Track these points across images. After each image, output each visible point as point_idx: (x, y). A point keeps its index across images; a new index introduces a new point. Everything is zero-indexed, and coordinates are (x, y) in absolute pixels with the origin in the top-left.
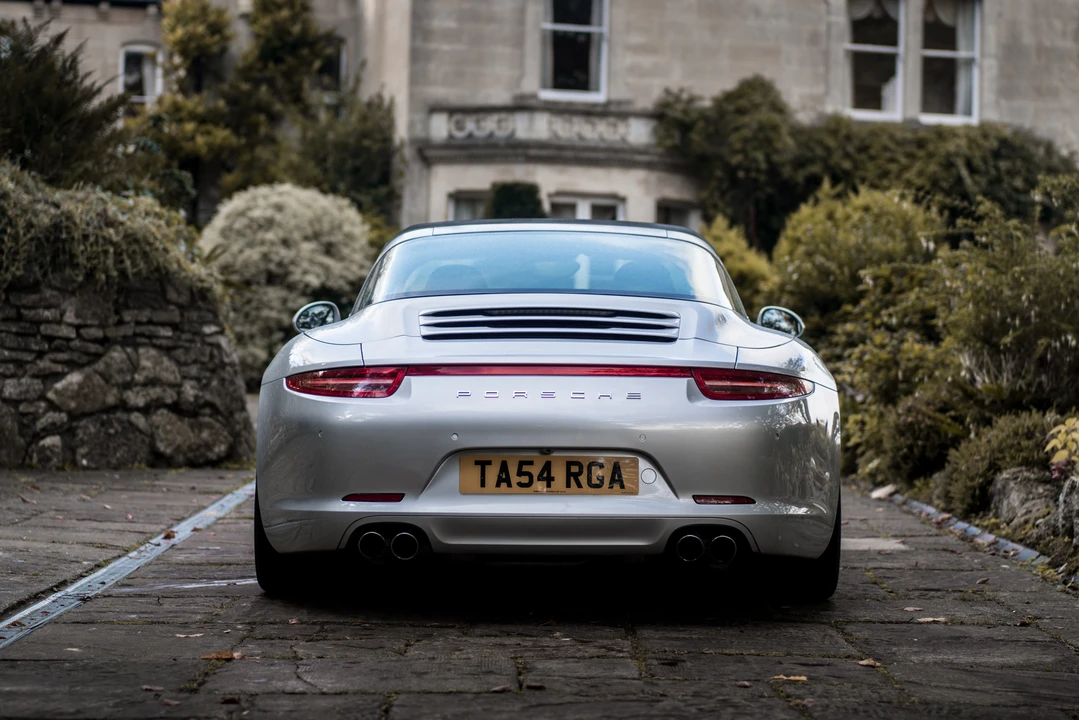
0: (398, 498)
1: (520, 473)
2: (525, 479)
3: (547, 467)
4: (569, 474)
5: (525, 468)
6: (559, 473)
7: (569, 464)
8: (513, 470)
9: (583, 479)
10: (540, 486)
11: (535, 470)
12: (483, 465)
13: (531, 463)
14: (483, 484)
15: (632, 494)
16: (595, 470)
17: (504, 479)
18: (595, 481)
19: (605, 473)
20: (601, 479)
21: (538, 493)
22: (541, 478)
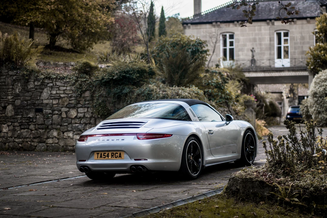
1: (104, 155)
2: (104, 157)
3: (108, 154)
4: (112, 155)
5: (105, 154)
6: (110, 155)
7: (112, 153)
8: (103, 155)
9: (114, 156)
10: (107, 158)
11: (106, 155)
12: (98, 154)
13: (105, 153)
14: (98, 158)
15: (122, 159)
16: (116, 154)
17: (101, 157)
18: (116, 157)
19: (118, 155)
20: (117, 156)
21: (106, 159)
22: (107, 156)
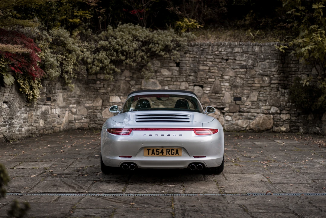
0: (131, 157)
1: (157, 152)
2: (158, 153)
3: (162, 150)
4: (167, 152)
5: (158, 151)
6: (165, 152)
7: (167, 150)
8: (155, 151)
9: (170, 153)
10: (161, 154)
11: (160, 151)
12: (149, 150)
13: (159, 149)
14: (149, 154)
15: (180, 156)
16: (173, 151)
17: (153, 153)
18: (172, 153)
19: (175, 151)
20: (174, 153)
21: (160, 156)
22: (161, 153)
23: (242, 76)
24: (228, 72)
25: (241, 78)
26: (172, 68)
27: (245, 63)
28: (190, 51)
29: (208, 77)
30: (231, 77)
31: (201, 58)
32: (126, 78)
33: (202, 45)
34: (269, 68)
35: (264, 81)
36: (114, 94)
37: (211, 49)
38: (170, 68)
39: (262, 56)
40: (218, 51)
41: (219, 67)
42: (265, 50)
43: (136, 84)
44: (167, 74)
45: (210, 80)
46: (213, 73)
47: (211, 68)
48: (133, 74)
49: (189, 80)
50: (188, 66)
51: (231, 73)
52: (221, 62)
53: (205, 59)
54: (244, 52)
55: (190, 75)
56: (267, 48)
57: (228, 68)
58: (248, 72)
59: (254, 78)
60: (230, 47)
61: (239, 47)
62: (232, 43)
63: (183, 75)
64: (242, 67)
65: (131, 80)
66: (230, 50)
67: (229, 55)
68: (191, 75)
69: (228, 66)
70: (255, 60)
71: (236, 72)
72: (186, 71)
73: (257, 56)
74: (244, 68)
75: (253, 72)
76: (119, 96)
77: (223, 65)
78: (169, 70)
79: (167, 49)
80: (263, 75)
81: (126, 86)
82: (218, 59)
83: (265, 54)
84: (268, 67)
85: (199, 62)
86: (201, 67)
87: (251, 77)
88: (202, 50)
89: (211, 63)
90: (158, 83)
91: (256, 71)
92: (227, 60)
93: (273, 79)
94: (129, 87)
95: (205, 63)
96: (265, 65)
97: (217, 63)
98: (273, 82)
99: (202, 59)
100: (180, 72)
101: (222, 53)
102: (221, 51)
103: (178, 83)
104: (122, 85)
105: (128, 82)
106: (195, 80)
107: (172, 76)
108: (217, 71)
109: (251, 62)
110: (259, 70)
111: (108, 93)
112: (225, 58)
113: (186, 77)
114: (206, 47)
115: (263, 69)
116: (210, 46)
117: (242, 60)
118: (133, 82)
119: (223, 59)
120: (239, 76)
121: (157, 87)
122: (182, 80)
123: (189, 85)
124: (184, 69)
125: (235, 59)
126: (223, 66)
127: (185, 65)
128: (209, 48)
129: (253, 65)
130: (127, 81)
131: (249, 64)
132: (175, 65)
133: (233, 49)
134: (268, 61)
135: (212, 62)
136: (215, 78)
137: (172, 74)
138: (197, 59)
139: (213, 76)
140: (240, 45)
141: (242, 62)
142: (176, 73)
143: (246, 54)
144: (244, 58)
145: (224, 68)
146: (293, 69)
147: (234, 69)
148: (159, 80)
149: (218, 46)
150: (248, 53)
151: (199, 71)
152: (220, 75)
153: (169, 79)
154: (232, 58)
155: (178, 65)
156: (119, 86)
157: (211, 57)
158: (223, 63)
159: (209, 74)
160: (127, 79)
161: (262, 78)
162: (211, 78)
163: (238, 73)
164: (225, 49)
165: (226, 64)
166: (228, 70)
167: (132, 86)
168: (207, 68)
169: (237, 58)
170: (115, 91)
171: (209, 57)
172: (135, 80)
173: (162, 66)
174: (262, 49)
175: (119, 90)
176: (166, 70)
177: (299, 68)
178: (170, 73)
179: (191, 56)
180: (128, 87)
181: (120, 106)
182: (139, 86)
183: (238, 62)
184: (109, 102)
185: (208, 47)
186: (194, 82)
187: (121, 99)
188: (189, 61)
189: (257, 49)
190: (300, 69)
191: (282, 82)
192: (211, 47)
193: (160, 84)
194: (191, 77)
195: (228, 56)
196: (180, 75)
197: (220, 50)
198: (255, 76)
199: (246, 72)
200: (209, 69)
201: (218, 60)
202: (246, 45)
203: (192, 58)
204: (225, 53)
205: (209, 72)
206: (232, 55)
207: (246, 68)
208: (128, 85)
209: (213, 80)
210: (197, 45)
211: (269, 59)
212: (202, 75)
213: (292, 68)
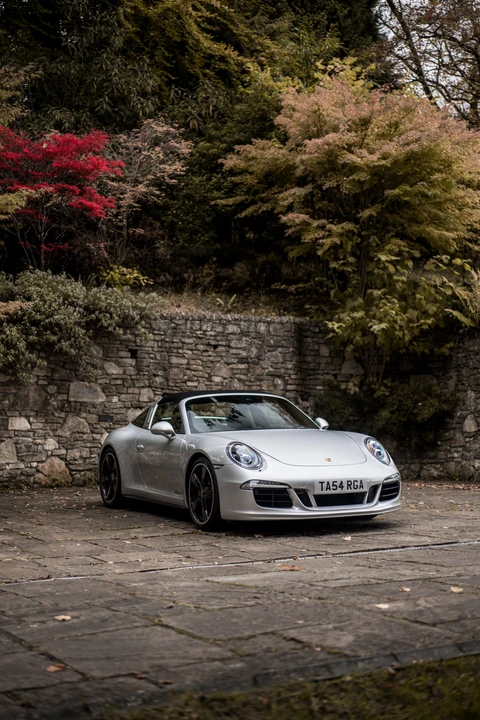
23: (242, 377)
24: (220, 369)
25: (240, 380)
26: (124, 360)
27: (244, 354)
28: (155, 330)
29: (186, 377)
30: (225, 378)
31: (173, 342)
32: (39, 380)
33: (174, 318)
34: (282, 363)
35: (275, 386)
36: (17, 413)
37: (189, 326)
38: (120, 360)
39: (272, 341)
40: (200, 329)
41: (205, 359)
42: (275, 330)
43: (59, 393)
44: (115, 372)
45: (189, 384)
46: (195, 371)
47: (192, 362)
48: (52, 372)
49: (155, 384)
50: (152, 358)
51: (225, 372)
52: (207, 351)
53: (180, 345)
54: (243, 334)
55: (155, 375)
56: (278, 327)
57: (219, 361)
58: (252, 370)
59: (261, 380)
60: (220, 323)
61: (234, 324)
62: (223, 317)
63: (144, 375)
64: (242, 360)
65: (49, 384)
66: (220, 329)
67: (219, 338)
68: (158, 375)
69: (219, 359)
70: (260, 348)
71: (233, 369)
72: (148, 367)
73: (263, 342)
74: (244, 363)
75: (259, 371)
76: (27, 417)
77: (210, 356)
78: (119, 364)
79: (126, 323)
80: (274, 376)
81: (40, 396)
82: (202, 344)
83: (275, 338)
84: (281, 360)
85: (169, 351)
86: (174, 360)
87: (257, 380)
88: (174, 328)
89: (190, 352)
90: (99, 390)
91: (263, 369)
92: (215, 347)
93: (289, 382)
94: (47, 399)
95: (180, 351)
96: (276, 357)
97: (199, 353)
98: (289, 387)
99: (175, 345)
100: (139, 369)
101: (208, 333)
102: (206, 331)
103: (136, 391)
104: (33, 395)
105: (44, 387)
106: (165, 383)
107: (125, 376)
108: (201, 368)
109: (254, 351)
110: (267, 366)
111: (4, 410)
112: (213, 343)
113: (149, 379)
114: (180, 322)
115: (274, 364)
116: (187, 320)
117: (240, 348)
118: (52, 389)
119: (209, 345)
120: (237, 376)
121: (98, 398)
122: (142, 385)
123: (155, 395)
124: (145, 364)
125: (229, 346)
126: (211, 358)
127: (146, 356)
128: (186, 323)
129: (259, 358)
130: (42, 386)
131: (252, 356)
132: (129, 355)
133: (224, 326)
134: (280, 349)
135: (191, 350)
136: (197, 380)
137: (124, 373)
138: (167, 345)
139: (194, 376)
140: (236, 320)
141: (241, 352)
142: (131, 371)
143: (245, 336)
144: (244, 345)
145: (212, 362)
146: (312, 366)
147: (228, 364)
148: (100, 384)
149: (201, 320)
150: (249, 336)
151: (170, 367)
152: (207, 376)
153: (119, 382)
154: (224, 343)
155: (134, 354)
156: (27, 396)
157: (191, 341)
158: (210, 353)
159: (188, 372)
160: (40, 382)
161: (273, 381)
162: (192, 381)
163: (235, 372)
164: (213, 327)
165: (214, 355)
166: (218, 365)
167: (52, 395)
168: (185, 361)
169: (232, 344)
170: (18, 408)
171: (187, 341)
172: (56, 385)
173: (106, 357)
174: (271, 329)
175: (27, 403)
176: (114, 365)
177: (319, 364)
178: (121, 372)
179: (157, 338)
180: (43, 398)
181: (29, 437)
182: (65, 397)
183: (234, 351)
184: (7, 429)
185: (184, 321)
186: (162, 389)
187: (30, 424)
188: (153, 347)
189: (262, 328)
190: (322, 366)
191: (299, 389)
192: (189, 322)
193: (103, 391)
194: (158, 379)
195: (218, 341)
196: (138, 374)
197: (204, 328)
198: (262, 377)
199: (248, 370)
200: (188, 364)
201: (201, 347)
202: (245, 321)
203: (157, 341)
204: (213, 333)
205: (189, 369)
206: (224, 338)
207: (248, 363)
208: (44, 394)
209: (196, 384)
210: (166, 318)
211: (282, 346)
212: (177, 375)
213: (310, 363)
